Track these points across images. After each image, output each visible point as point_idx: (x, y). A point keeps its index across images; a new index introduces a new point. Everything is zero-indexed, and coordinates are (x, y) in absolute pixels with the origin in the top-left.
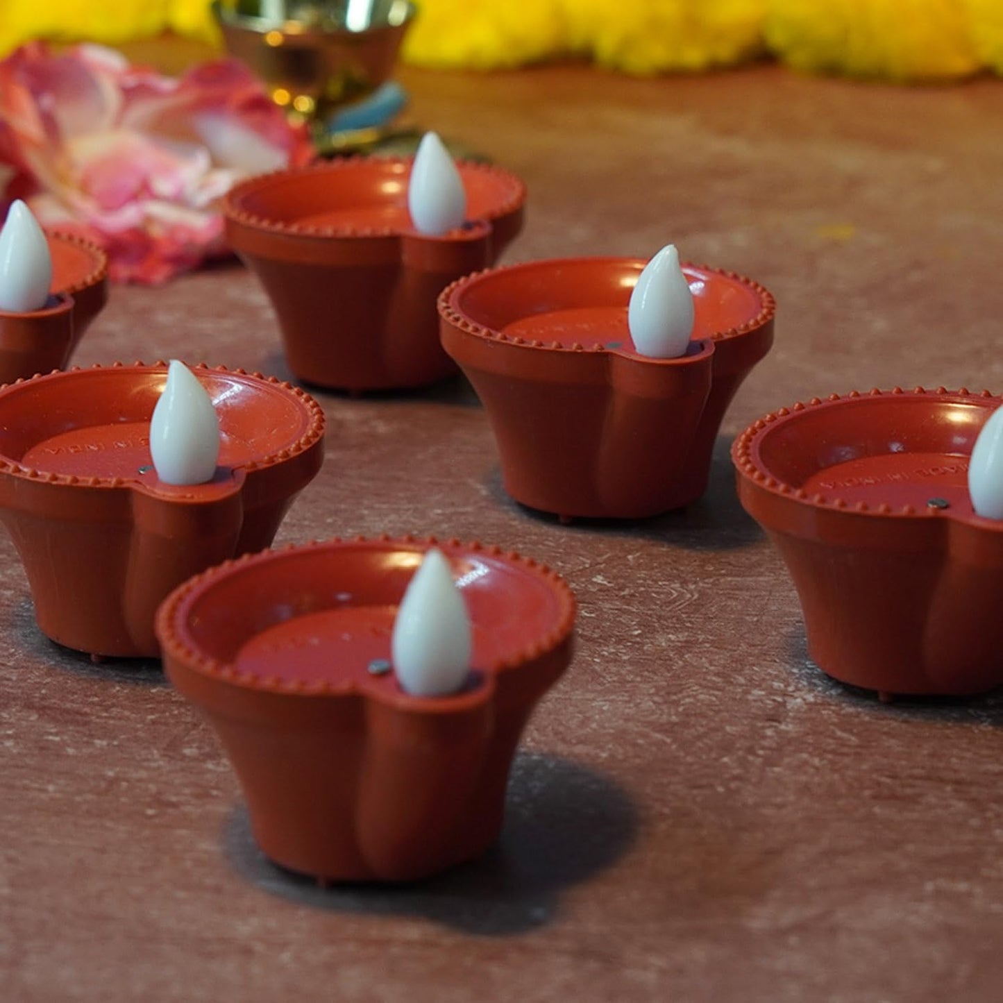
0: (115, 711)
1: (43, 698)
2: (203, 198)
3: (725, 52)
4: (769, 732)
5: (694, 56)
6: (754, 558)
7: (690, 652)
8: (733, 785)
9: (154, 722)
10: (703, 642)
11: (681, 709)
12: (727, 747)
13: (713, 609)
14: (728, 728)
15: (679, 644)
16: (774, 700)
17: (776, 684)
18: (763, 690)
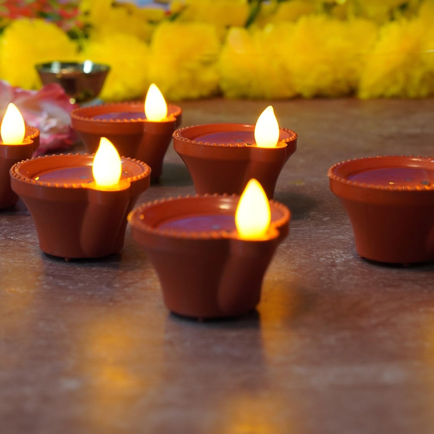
0: (81, 275)
1: (52, 273)
2: (46, 128)
3: (205, 92)
4: (334, 270)
5: (194, 93)
6: (298, 223)
7: (291, 249)
8: (330, 285)
9: (98, 278)
10: (293, 246)
11: (297, 265)
12: (321, 274)
13: (292, 237)
14: (318, 269)
15: (285, 247)
16: (330, 261)
17: (328, 256)
18: (324, 258)
